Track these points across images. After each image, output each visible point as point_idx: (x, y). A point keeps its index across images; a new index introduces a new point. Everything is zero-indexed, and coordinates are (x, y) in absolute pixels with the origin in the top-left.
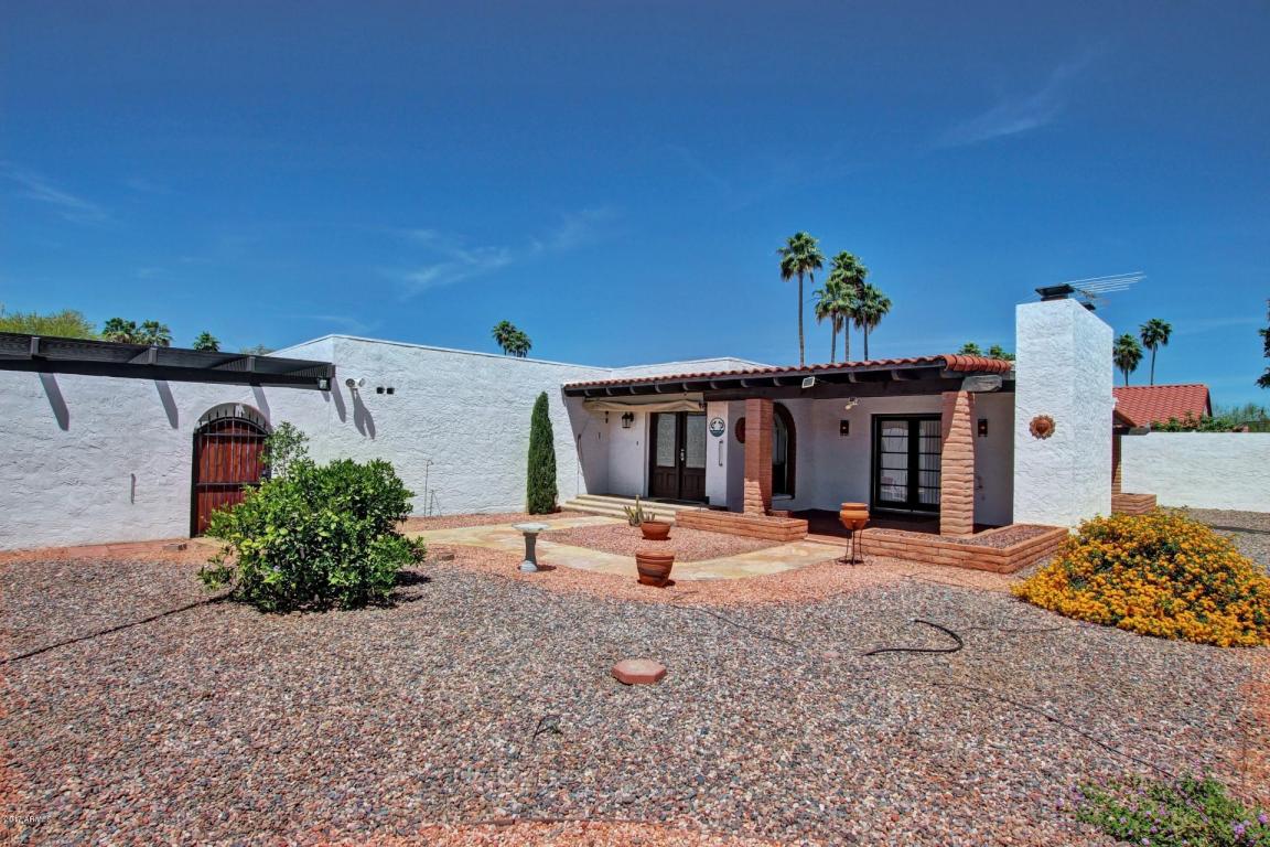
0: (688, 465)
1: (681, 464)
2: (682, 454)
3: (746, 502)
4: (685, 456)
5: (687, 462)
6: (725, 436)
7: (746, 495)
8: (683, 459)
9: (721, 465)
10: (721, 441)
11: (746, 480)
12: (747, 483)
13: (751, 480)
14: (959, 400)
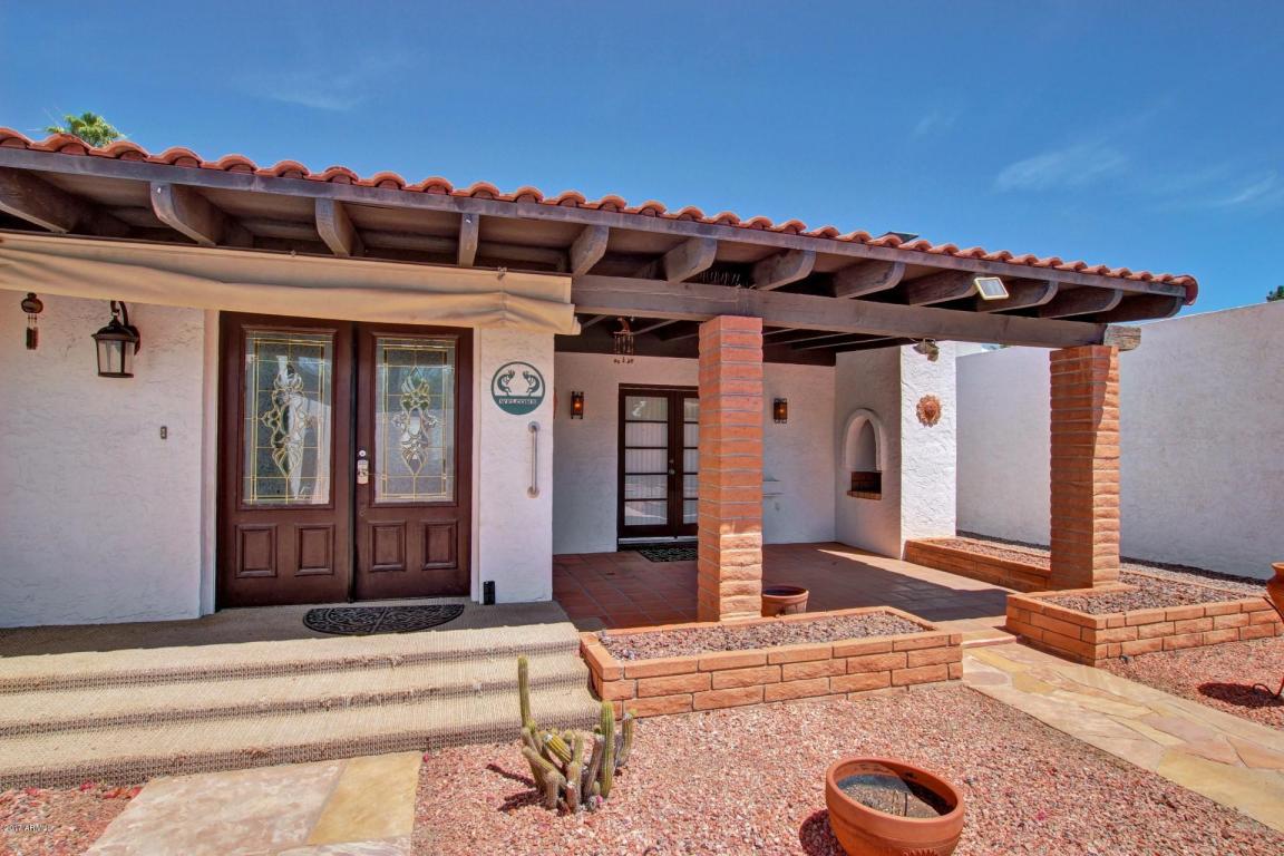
0: (382, 497)
1: (353, 493)
2: (363, 466)
3: (725, 586)
4: (372, 469)
5: (378, 486)
6: (544, 414)
7: (725, 570)
8: (363, 480)
9: (533, 491)
10: (534, 428)
11: (724, 528)
12: (728, 536)
13: (739, 530)
14: (1113, 360)
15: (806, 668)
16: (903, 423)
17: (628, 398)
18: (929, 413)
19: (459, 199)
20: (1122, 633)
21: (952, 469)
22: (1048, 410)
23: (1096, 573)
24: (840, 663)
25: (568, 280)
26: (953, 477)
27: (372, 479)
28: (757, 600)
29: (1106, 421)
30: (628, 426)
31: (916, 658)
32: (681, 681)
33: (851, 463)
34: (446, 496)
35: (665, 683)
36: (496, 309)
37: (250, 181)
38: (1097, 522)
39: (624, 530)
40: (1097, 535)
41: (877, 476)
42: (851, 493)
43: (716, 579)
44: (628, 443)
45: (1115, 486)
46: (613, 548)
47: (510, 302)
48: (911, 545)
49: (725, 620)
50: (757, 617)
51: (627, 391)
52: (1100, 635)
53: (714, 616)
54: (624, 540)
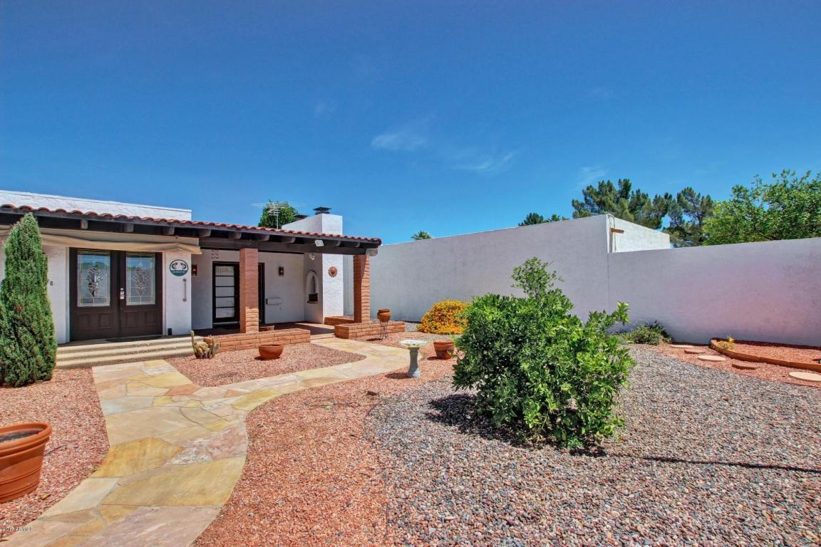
0: (129, 303)
1: (117, 302)
2: (122, 293)
3: (247, 324)
4: (125, 294)
5: (127, 300)
6: (188, 276)
7: (247, 319)
8: (122, 298)
9: (185, 300)
10: (185, 280)
11: (246, 308)
12: (248, 310)
13: (251, 308)
14: (367, 259)
15: (267, 339)
16: (323, 276)
17: (217, 267)
18: (333, 273)
19: (169, 223)
20: (357, 331)
21: (342, 292)
22: (353, 273)
23: (363, 319)
24: (276, 338)
25: (198, 239)
26: (342, 294)
27: (125, 298)
28: (258, 327)
29: (365, 276)
30: (217, 278)
31: (297, 337)
32: (232, 343)
33: (309, 292)
34: (153, 302)
35: (228, 343)
36: (176, 247)
37: (111, 219)
38: (363, 305)
39: (215, 320)
40: (363, 308)
41: (316, 295)
42: (308, 302)
43: (245, 322)
44: (217, 285)
45: (368, 294)
46: (211, 327)
47: (180, 245)
48: (326, 319)
49: (247, 333)
50: (258, 331)
51: (216, 264)
52: (350, 331)
53: (244, 331)
54: (215, 324)
